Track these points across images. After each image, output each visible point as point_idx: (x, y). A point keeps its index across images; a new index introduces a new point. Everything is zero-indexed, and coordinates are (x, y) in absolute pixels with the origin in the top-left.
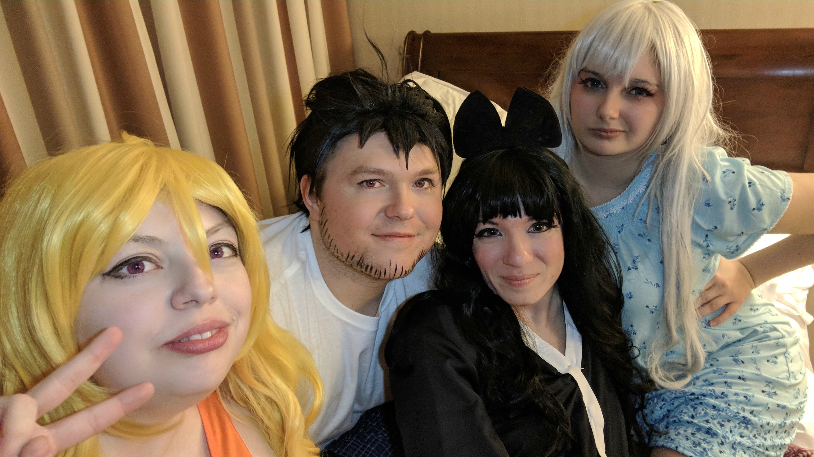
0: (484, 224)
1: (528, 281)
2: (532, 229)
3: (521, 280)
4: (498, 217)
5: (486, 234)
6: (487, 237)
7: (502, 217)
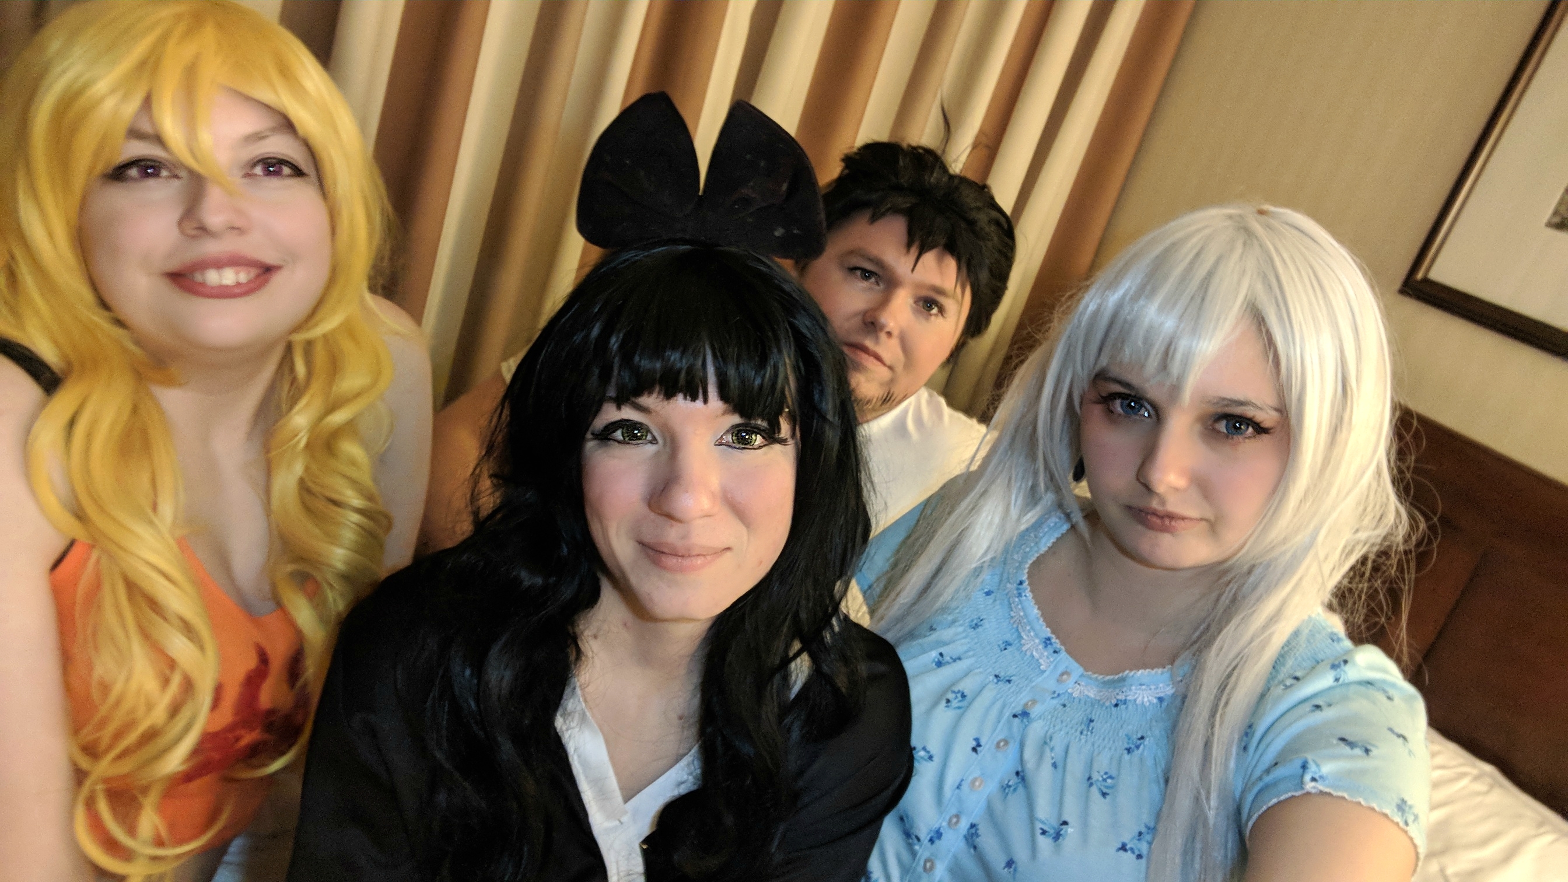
0: (619, 408)
1: (699, 561)
2: (729, 438)
3: (683, 556)
4: (655, 395)
5: (618, 434)
6: (619, 442)
7: (662, 397)
